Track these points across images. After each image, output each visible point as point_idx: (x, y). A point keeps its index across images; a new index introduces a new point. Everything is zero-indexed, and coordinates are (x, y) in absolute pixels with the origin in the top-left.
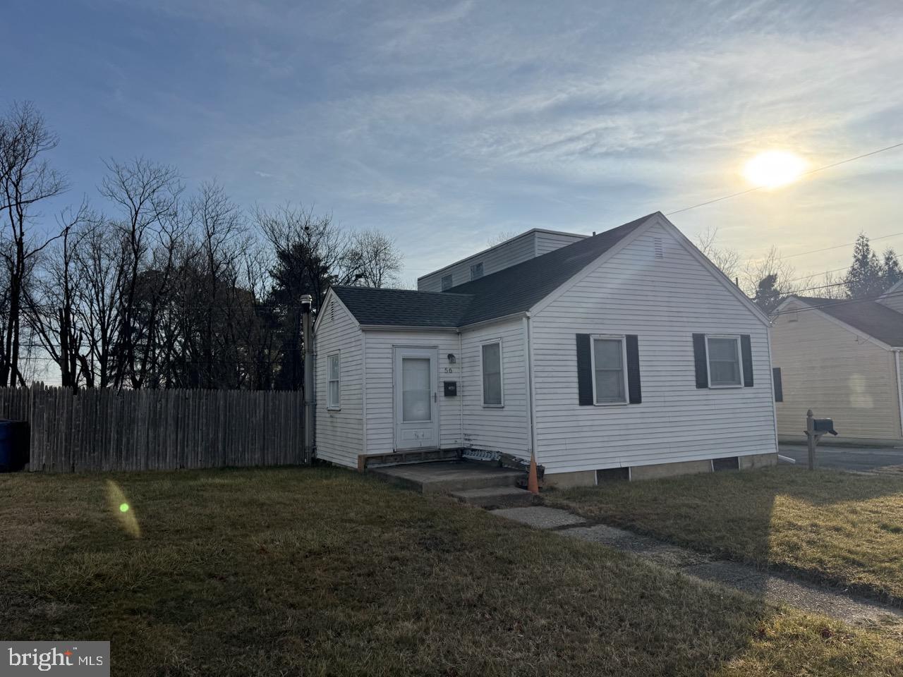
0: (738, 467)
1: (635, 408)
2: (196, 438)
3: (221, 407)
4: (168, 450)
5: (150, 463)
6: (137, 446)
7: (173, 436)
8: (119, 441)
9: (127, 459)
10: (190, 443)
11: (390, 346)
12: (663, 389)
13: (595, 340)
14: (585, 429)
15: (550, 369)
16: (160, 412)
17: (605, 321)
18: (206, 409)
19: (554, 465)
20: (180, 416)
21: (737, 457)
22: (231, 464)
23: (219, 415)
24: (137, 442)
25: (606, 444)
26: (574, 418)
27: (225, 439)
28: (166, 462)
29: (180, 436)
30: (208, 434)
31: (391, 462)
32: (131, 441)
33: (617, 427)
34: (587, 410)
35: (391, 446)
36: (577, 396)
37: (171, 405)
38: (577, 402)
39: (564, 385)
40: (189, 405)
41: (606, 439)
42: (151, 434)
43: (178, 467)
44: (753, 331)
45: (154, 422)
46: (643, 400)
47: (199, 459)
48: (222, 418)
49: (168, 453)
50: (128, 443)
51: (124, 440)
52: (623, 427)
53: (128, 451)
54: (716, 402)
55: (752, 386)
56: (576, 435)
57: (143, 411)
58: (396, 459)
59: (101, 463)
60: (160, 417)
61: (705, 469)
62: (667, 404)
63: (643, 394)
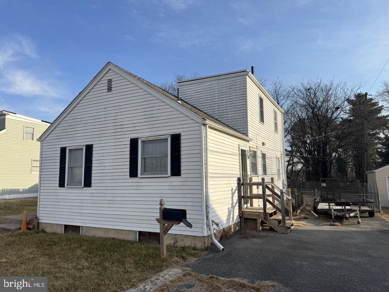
1: (87, 190)
13: (69, 150)
17: (75, 139)
26: (56, 194)
34: (62, 190)
36: (58, 182)
38: (58, 185)
41: (70, 207)
46: (93, 185)
54: (145, 188)
55: (180, 176)
56: (56, 203)
61: (131, 238)
62: (108, 188)
63: (92, 181)
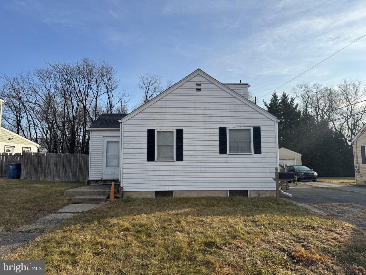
0: (248, 196)
1: (179, 163)
2: (70, 171)
3: (78, 160)
4: (60, 174)
5: (54, 179)
6: (50, 172)
7: (62, 170)
8: (45, 171)
9: (47, 177)
10: (67, 172)
11: (102, 137)
12: (198, 154)
13: (158, 132)
14: (149, 172)
15: (132, 145)
16: (58, 161)
17: (164, 123)
18: (73, 160)
19: (131, 188)
20: (64, 163)
21: (247, 191)
22: (81, 181)
23: (77, 163)
24: (50, 171)
25: (161, 179)
27: (79, 172)
28: (59, 178)
29: (64, 170)
30: (73, 169)
31: (101, 183)
32: (49, 171)
33: (168, 172)
34: (151, 163)
35: (101, 177)
36: (146, 157)
37: (61, 159)
38: (146, 160)
39: (139, 152)
40: (67, 159)
42: (55, 169)
43: (63, 181)
44: (263, 124)
45: (56, 165)
46: (184, 159)
47: (70, 178)
48: (78, 164)
49: (60, 176)
50: (48, 171)
51: (47, 170)
52: (172, 172)
53: (48, 174)
54: (233, 161)
55: (261, 154)
56: (145, 175)
57: (53, 161)
58: (102, 182)
59: (40, 178)
60: (58, 163)
61: (223, 195)
62: (199, 162)
63: (184, 157)
